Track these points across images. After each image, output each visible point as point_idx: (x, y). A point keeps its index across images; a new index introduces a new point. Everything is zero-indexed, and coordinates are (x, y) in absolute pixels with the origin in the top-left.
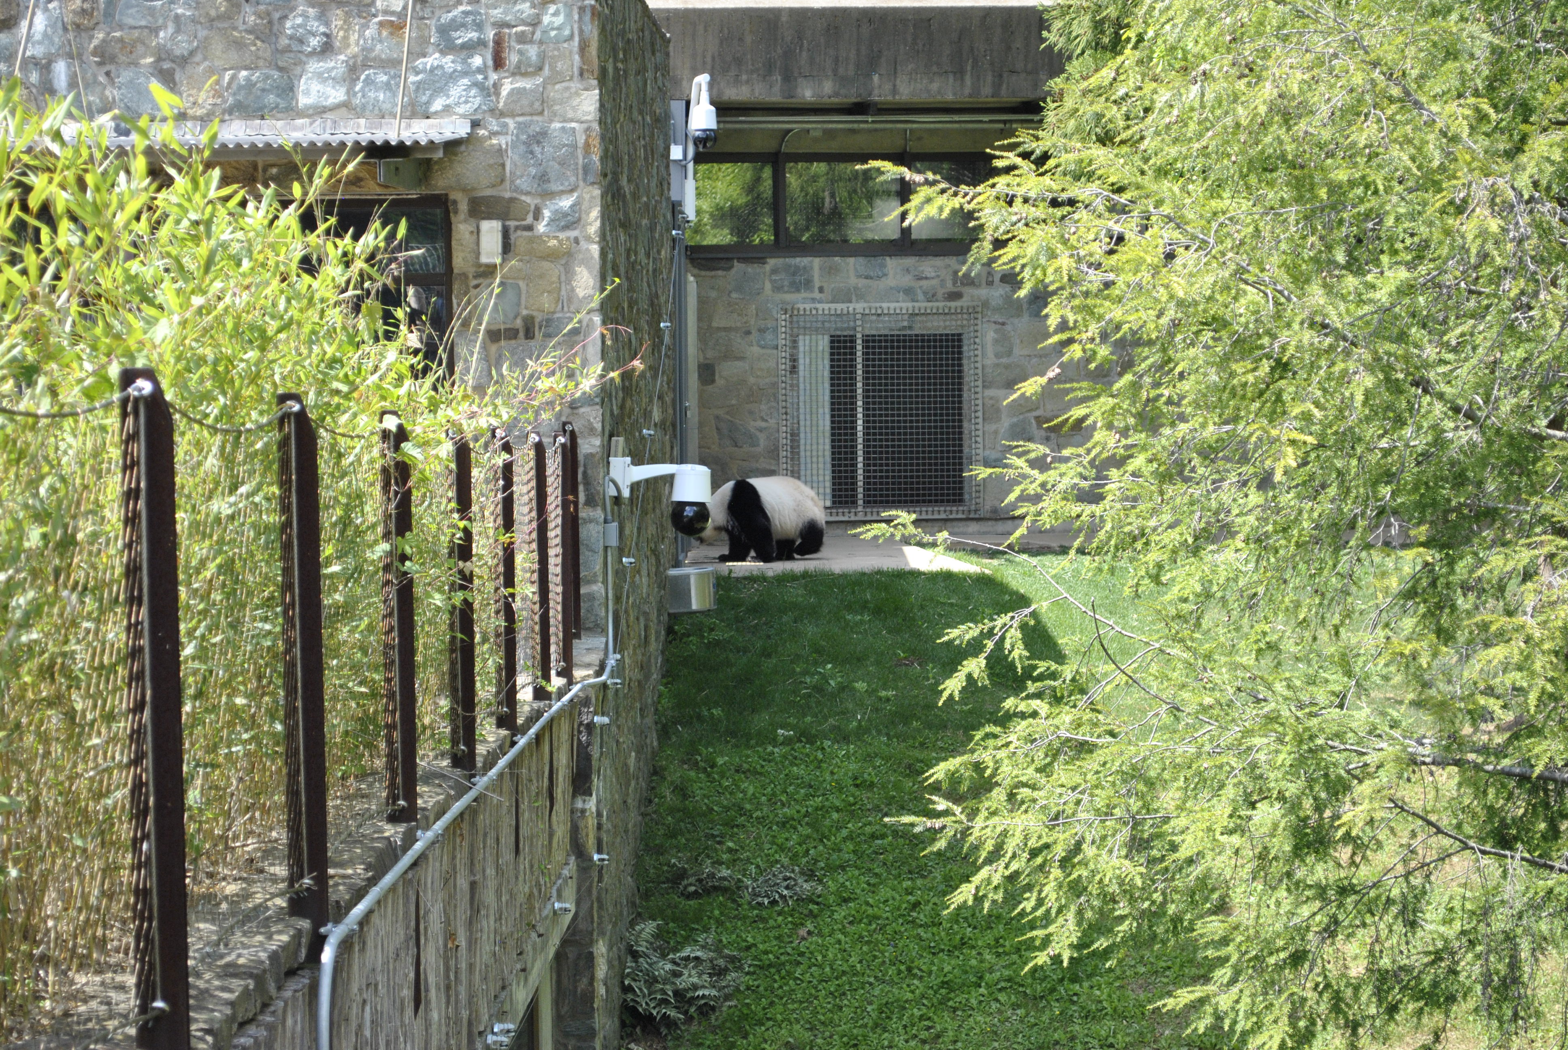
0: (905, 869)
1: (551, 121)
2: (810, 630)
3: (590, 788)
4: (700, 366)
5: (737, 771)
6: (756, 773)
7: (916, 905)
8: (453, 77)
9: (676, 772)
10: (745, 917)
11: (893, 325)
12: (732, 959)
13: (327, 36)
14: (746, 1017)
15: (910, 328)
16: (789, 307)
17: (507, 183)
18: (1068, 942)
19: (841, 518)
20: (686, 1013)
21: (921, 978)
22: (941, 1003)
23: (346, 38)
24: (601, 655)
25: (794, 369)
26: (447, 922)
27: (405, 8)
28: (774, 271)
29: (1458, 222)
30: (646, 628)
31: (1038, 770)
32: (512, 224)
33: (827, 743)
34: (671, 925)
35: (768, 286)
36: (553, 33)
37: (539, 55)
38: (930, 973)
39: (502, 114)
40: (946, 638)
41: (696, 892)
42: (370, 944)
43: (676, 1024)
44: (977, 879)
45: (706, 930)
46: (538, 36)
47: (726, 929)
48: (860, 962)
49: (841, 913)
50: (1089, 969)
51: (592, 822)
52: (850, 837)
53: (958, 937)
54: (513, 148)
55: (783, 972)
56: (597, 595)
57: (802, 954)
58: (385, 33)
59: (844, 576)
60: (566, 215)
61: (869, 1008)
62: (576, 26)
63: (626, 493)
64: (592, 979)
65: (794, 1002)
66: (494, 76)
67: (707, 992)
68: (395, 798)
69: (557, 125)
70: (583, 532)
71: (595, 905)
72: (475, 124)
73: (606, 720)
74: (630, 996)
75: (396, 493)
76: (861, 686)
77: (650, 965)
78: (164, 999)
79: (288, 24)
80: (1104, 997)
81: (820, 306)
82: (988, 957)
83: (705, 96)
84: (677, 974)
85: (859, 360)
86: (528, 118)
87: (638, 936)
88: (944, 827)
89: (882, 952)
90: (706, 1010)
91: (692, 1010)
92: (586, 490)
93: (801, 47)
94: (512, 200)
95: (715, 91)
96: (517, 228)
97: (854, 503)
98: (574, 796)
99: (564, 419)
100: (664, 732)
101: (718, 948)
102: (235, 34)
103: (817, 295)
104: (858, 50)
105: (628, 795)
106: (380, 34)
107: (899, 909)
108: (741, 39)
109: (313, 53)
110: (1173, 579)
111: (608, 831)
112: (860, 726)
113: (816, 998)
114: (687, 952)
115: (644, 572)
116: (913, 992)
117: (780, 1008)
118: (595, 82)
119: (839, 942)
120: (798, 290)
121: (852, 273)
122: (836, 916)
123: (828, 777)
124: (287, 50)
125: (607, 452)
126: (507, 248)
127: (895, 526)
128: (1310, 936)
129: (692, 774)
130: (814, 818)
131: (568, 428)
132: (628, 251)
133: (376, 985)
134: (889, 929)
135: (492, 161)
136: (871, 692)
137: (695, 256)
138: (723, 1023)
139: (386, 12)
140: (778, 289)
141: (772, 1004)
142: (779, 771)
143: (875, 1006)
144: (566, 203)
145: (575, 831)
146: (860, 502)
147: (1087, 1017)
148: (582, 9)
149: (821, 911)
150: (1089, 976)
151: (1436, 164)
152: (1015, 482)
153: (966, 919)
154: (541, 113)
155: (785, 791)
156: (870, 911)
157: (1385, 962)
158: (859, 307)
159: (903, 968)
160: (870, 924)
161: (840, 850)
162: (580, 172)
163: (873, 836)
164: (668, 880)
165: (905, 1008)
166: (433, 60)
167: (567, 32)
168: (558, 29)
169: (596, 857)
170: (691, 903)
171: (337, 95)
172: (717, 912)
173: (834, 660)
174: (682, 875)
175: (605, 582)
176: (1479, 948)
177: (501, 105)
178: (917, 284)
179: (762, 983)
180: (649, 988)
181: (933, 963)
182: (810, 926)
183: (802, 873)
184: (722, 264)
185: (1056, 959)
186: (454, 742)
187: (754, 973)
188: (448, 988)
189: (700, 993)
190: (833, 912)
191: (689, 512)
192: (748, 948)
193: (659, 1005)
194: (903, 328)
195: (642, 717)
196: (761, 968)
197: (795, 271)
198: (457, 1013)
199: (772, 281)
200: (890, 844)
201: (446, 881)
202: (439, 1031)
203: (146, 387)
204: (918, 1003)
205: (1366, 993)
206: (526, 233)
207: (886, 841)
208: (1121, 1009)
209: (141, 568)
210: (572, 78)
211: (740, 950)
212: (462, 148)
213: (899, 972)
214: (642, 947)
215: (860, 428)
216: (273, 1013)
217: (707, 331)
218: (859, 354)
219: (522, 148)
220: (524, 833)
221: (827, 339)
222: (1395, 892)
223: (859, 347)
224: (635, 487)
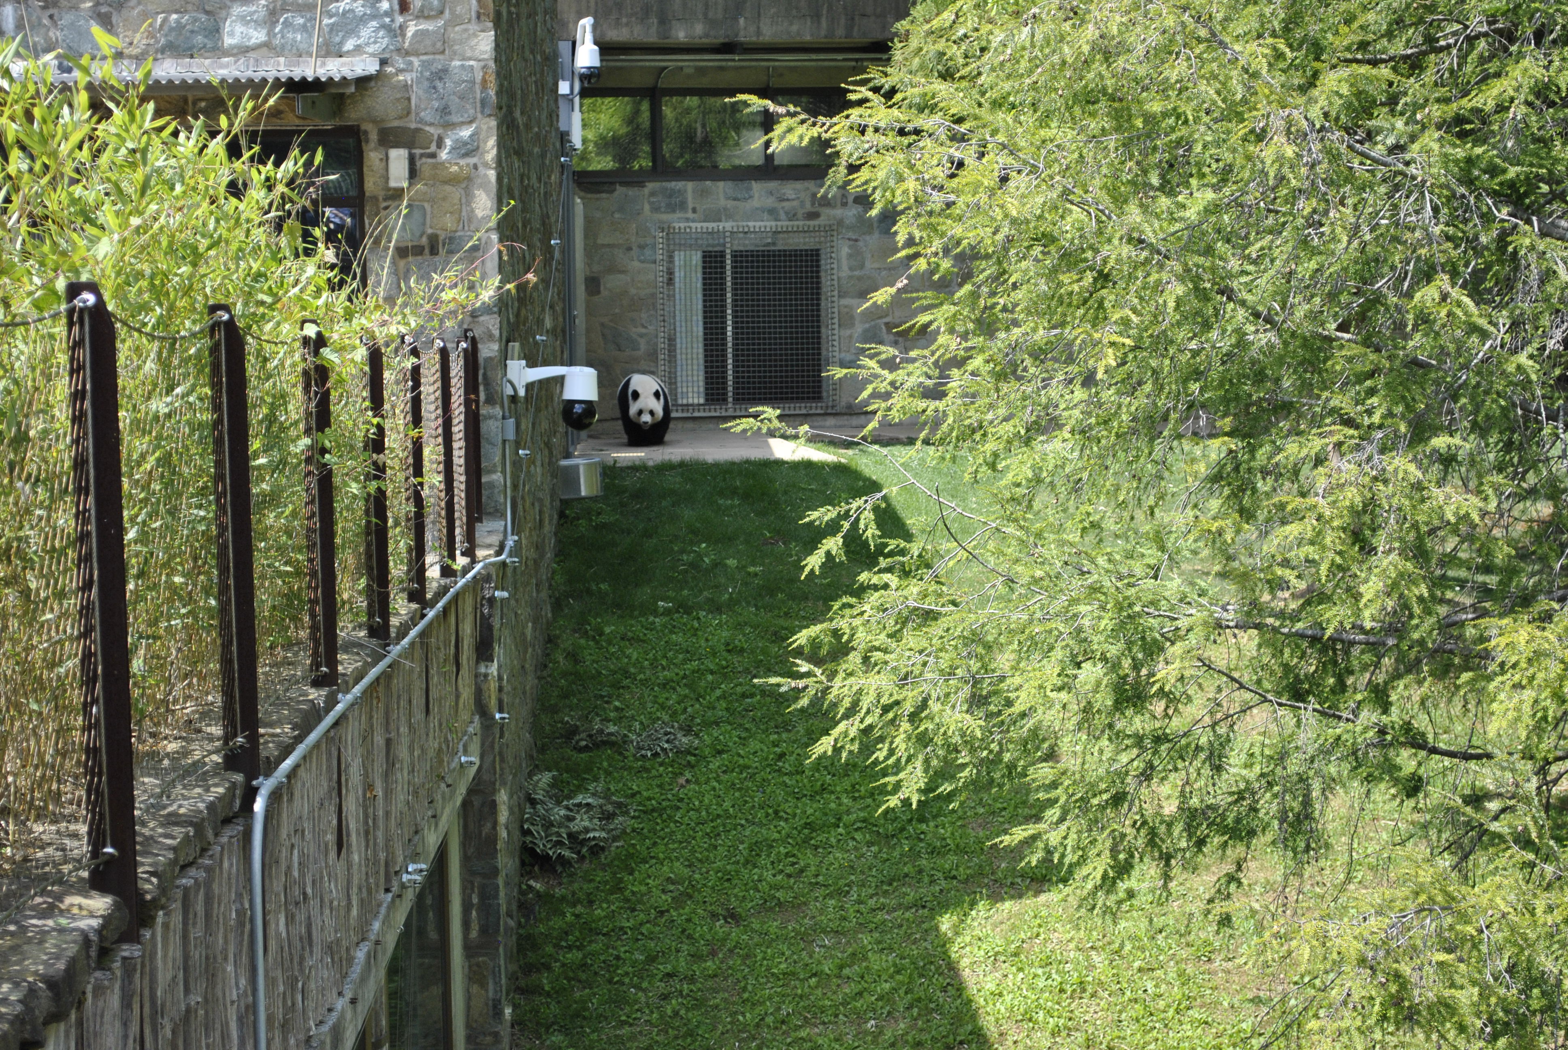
0: (772, 724)
1: (452, 60)
2: (687, 513)
3: (492, 655)
4: (587, 279)
5: (623, 639)
6: (639, 640)
7: (782, 756)
8: (363, 20)
9: (567, 641)
10: (631, 768)
11: (759, 241)
12: (619, 805)
14: (631, 856)
15: (774, 244)
16: (666, 226)
17: (413, 115)
18: (916, 787)
19: (713, 414)
20: (578, 853)
21: (786, 820)
22: (804, 842)
24: (501, 537)
25: (670, 281)
26: (366, 775)
28: (653, 194)
29: (1258, 149)
30: (541, 512)
31: (889, 636)
32: (417, 152)
33: (702, 614)
34: (565, 775)
35: (647, 207)
38: (795, 815)
39: (407, 53)
40: (807, 520)
41: (587, 746)
42: (297, 794)
43: (570, 863)
44: (835, 732)
45: (596, 779)
47: (614, 779)
48: (733, 806)
49: (715, 764)
50: (935, 810)
51: (493, 685)
52: (723, 697)
53: (819, 784)
54: (418, 83)
55: (665, 816)
56: (497, 484)
57: (681, 800)
59: (716, 465)
60: (465, 144)
61: (741, 847)
63: (522, 392)
64: (495, 824)
65: (674, 842)
66: (400, 19)
67: (597, 835)
68: (318, 666)
69: (457, 63)
70: (484, 427)
71: (497, 758)
72: (383, 62)
73: (505, 594)
74: (529, 839)
75: (316, 393)
76: (732, 562)
77: (547, 811)
78: (113, 846)
80: (948, 835)
81: (693, 225)
82: (845, 801)
83: (589, 37)
84: (570, 819)
85: (729, 273)
86: (431, 57)
87: (536, 785)
88: (807, 687)
89: (752, 798)
90: (597, 850)
91: (584, 850)
92: (486, 390)
94: (418, 130)
95: (598, 32)
96: (422, 155)
97: (725, 400)
98: (477, 663)
99: (465, 326)
100: (558, 605)
101: (607, 795)
103: (690, 215)
105: (525, 660)
107: (766, 759)
110: (1007, 467)
111: (508, 693)
112: (731, 599)
113: (694, 838)
114: (579, 799)
115: (538, 463)
116: (779, 832)
117: (662, 848)
118: (491, 25)
119: (714, 789)
120: (674, 211)
121: (721, 195)
122: (711, 766)
123: (703, 643)
125: (505, 356)
126: (413, 173)
127: (762, 421)
128: (1129, 779)
129: (583, 641)
130: (691, 680)
131: (470, 334)
132: (522, 176)
133: (303, 832)
134: (758, 778)
135: (398, 96)
136: (741, 568)
137: (581, 180)
138: (612, 861)
140: (656, 209)
141: (655, 844)
142: (659, 639)
143: (746, 845)
144: (465, 133)
145: (479, 694)
146: (730, 400)
147: (932, 853)
149: (698, 762)
150: (935, 817)
151: (1239, 97)
152: (867, 381)
153: (826, 767)
154: (443, 52)
155: (665, 656)
156: (741, 761)
157: (1195, 802)
158: (728, 225)
159: (770, 811)
160: (741, 773)
161: (714, 708)
162: (478, 105)
163: (744, 696)
164: (562, 736)
165: (772, 847)
166: (345, 3)
169: (498, 716)
170: (583, 755)
171: (258, 36)
172: (605, 764)
173: (708, 540)
174: (574, 731)
175: (504, 472)
176: (1276, 789)
177: (407, 45)
178: (779, 205)
179: (646, 826)
180: (545, 832)
181: (797, 807)
182: (688, 775)
183: (681, 728)
184: (606, 188)
185: (906, 802)
186: (371, 615)
187: (639, 817)
188: (367, 833)
189: (591, 835)
190: (708, 762)
191: (578, 409)
192: (633, 795)
193: (554, 846)
194: (768, 244)
195: (538, 591)
196: (645, 812)
197: (671, 194)
198: (375, 855)
199: (650, 203)
200: (759, 702)
201: (365, 738)
202: (360, 871)
203: (90, 298)
204: (784, 842)
205: (1177, 829)
206: (430, 160)
207: (755, 700)
208: (962, 845)
209: (87, 461)
210: (470, 21)
211: (626, 797)
212: (373, 84)
213: (767, 815)
214: (539, 796)
215: (729, 334)
216: (211, 856)
217: (591, 249)
218: (728, 267)
219: (426, 84)
220: (434, 694)
221: (700, 254)
222: (1203, 741)
223: (728, 262)
224: (529, 387)
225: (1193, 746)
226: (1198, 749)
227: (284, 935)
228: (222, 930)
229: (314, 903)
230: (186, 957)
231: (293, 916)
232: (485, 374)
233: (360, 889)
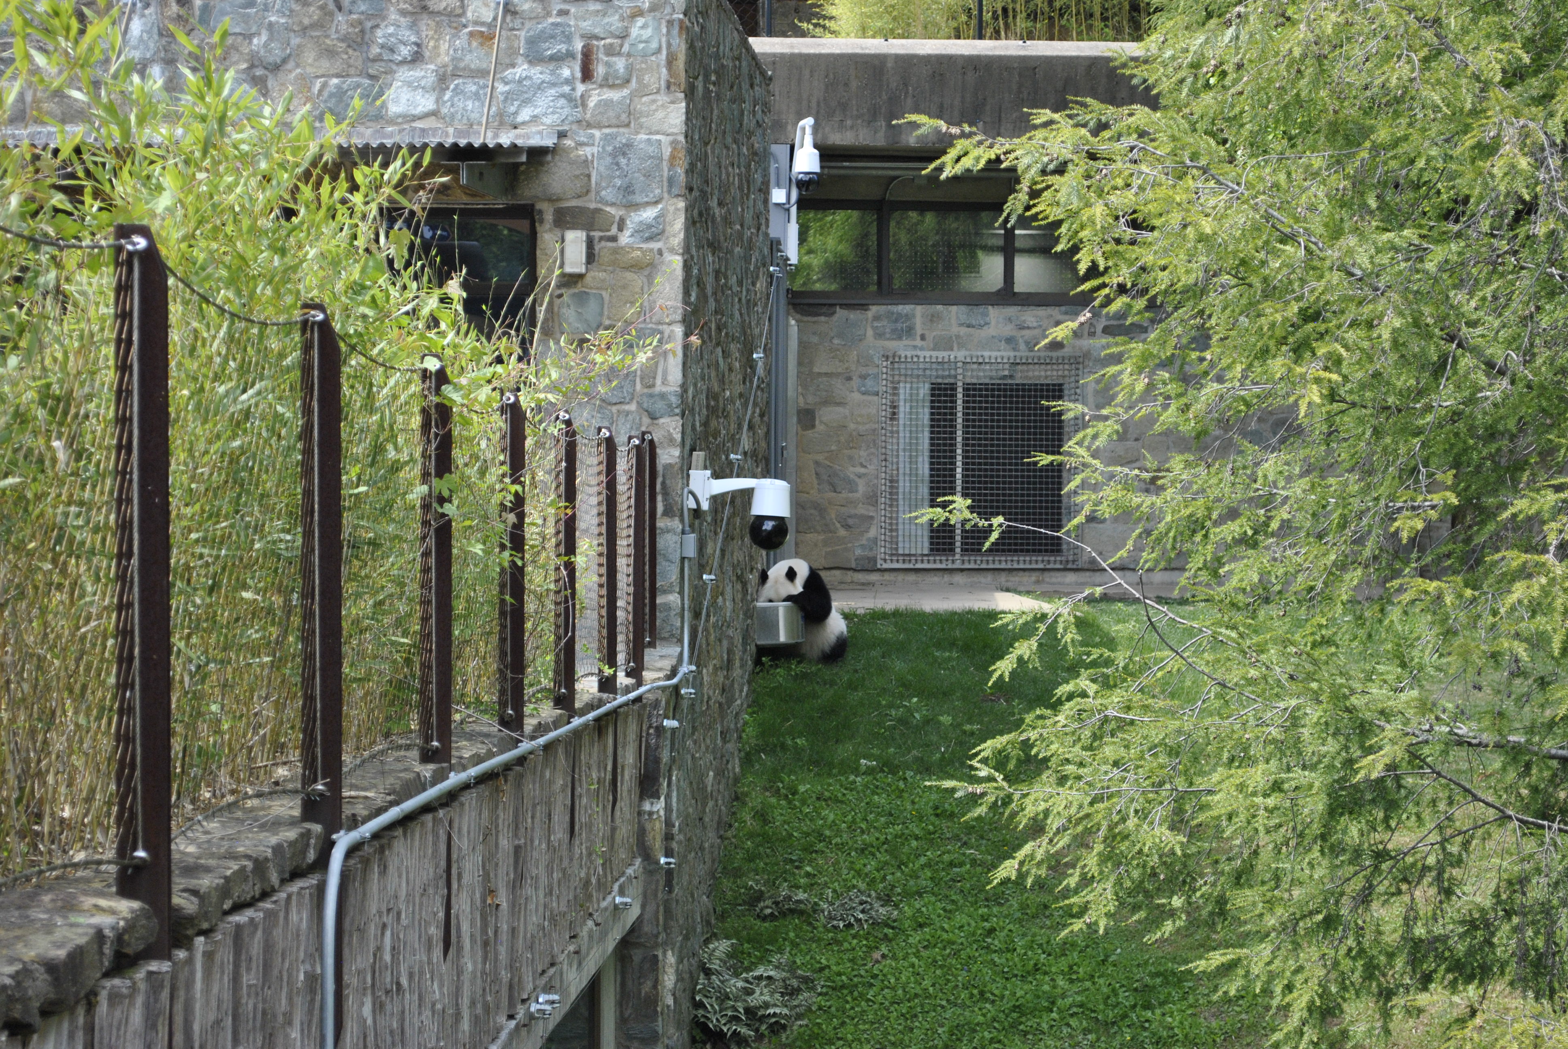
0: (982, 896)
1: (637, 133)
2: (899, 665)
3: (657, 791)
4: (799, 412)
5: (818, 799)
6: (837, 801)
7: (991, 931)
8: (540, 87)
9: (756, 798)
10: (820, 940)
11: (994, 374)
12: (806, 980)
13: (418, 45)
14: (816, 1036)
15: (1011, 377)
16: (890, 354)
17: (592, 195)
18: (1104, 910)
19: (938, 566)
20: (757, 1031)
21: (993, 1002)
22: (1012, 1027)
23: (436, 47)
24: (674, 662)
25: (894, 416)
26: (486, 877)
27: (495, 19)
28: (877, 318)
29: (1489, 164)
30: (730, 652)
31: (1084, 748)
32: (596, 234)
33: (909, 774)
34: (746, 945)
35: (870, 333)
36: (641, 46)
37: (626, 68)
38: (1003, 997)
39: (589, 125)
40: (1000, 623)
41: (772, 914)
42: (392, 869)
43: (746, 1041)
44: (1020, 854)
45: (781, 951)
46: (626, 48)
47: (801, 951)
48: (933, 985)
49: (915, 938)
50: (1162, 997)
51: (659, 827)
52: (928, 865)
53: (1032, 963)
54: (599, 158)
55: (856, 994)
56: (673, 605)
57: (875, 976)
58: (475, 44)
59: (935, 615)
60: (650, 226)
61: (940, 1030)
62: (664, 40)
63: (705, 506)
64: (656, 983)
65: (865, 1023)
66: (581, 88)
67: (778, 1011)
68: (428, 739)
69: (643, 137)
70: (661, 543)
71: (661, 908)
72: (562, 135)
73: (675, 724)
74: (701, 1012)
75: (437, 435)
76: (946, 719)
77: (722, 982)
78: (145, 848)
79: (379, 33)
80: (1176, 1024)
81: (921, 354)
82: (1061, 983)
83: (809, 140)
84: (749, 992)
85: (960, 409)
86: (615, 130)
87: (711, 955)
88: (983, 795)
89: (955, 976)
90: (777, 1028)
91: (764, 1027)
92: (665, 500)
93: (907, 93)
94: (598, 211)
95: (820, 135)
96: (601, 239)
97: (952, 550)
98: (641, 798)
99: (644, 429)
100: (748, 760)
101: (792, 968)
102: (328, 42)
103: (918, 342)
104: (963, 97)
105: (704, 812)
106: (470, 44)
107: (974, 934)
108: (846, 85)
109: (404, 62)
111: (680, 843)
112: (943, 758)
113: (888, 1019)
114: (760, 971)
115: (728, 595)
116: (984, 1015)
117: (850, 1028)
118: (682, 95)
119: (913, 966)
120: (900, 338)
121: (954, 321)
122: (911, 940)
123: (909, 807)
124: (377, 59)
125: (686, 466)
126: (591, 257)
127: (950, 512)
128: (1344, 900)
129: (773, 800)
130: (892, 847)
131: (648, 437)
132: (717, 273)
133: (399, 914)
134: (963, 955)
135: (577, 172)
136: (956, 726)
137: (798, 301)
138: (794, 1042)
139: (476, 23)
140: (879, 335)
141: (843, 1024)
142: (860, 800)
143: (945, 1029)
144: (649, 214)
145: (641, 833)
146: (958, 550)
147: (1157, 1043)
148: (670, 23)
149: (896, 935)
150: (1162, 1004)
151: (1468, 106)
153: (1040, 946)
154: (628, 125)
155: (865, 819)
156: (945, 936)
157: (1419, 931)
158: (960, 355)
159: (975, 992)
160: (944, 948)
161: (918, 877)
162: (665, 184)
163: (952, 864)
164: (745, 903)
165: (975, 1031)
166: (522, 70)
167: (654, 45)
168: (646, 42)
169: (663, 860)
170: (766, 925)
171: (426, 103)
172: (792, 935)
173: (920, 694)
174: (759, 897)
175: (681, 593)
176: (1516, 920)
177: (588, 116)
178: (1018, 334)
179: (833, 1004)
180: (720, 1005)
181: (1005, 988)
182: (884, 949)
183: (879, 898)
184: (824, 310)
186: (503, 704)
187: (826, 994)
188: (486, 944)
189: (771, 1011)
190: (908, 936)
191: (768, 526)
192: (821, 970)
193: (729, 1022)
194: (1004, 377)
195: (725, 741)
196: (834, 989)
197: (898, 318)
198: (496, 973)
199: (875, 329)
200: (968, 872)
201: (486, 836)
202: (473, 982)
203: (141, 243)
204: (988, 1026)
205: (1399, 963)
206: (610, 244)
207: (963, 869)
208: (1192, 1036)
209: (131, 419)
210: (658, 92)
211: (814, 971)
212: (549, 158)
213: (972, 996)
214: (715, 966)
215: (959, 476)
216: (275, 902)
217: (807, 376)
218: (960, 402)
219: (609, 160)
220: (581, 818)
221: (927, 386)
222: (1431, 860)
223: (960, 396)
224: (714, 499)
225: (1419, 865)
226: (1426, 869)
227: (369, 1021)
228: (285, 990)
229: (410, 999)
230: (236, 1004)
231: (382, 1006)
232: (663, 483)
233: (473, 1003)
